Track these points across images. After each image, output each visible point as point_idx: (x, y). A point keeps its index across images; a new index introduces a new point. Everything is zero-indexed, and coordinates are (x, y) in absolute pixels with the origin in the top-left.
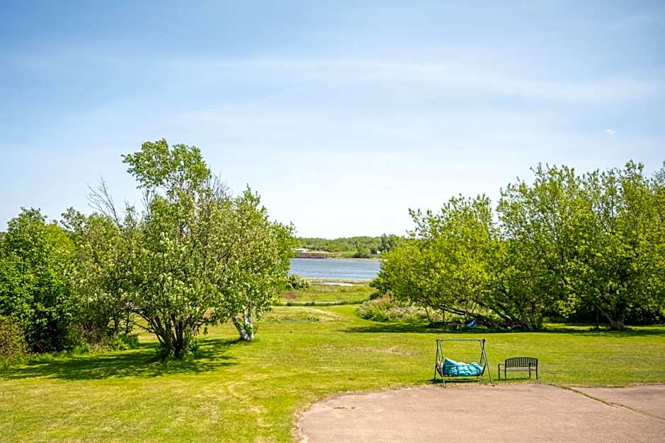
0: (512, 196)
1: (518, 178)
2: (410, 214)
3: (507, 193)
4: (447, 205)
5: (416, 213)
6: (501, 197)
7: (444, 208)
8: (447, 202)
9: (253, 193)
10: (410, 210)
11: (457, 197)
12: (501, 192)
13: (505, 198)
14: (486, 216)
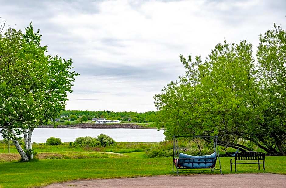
0: (270, 42)
1: (275, 24)
2: (181, 61)
3: (266, 39)
4: (215, 52)
5: (187, 60)
6: (260, 42)
7: (212, 55)
8: (214, 48)
9: (35, 32)
10: (181, 57)
11: (223, 44)
12: (261, 38)
13: (264, 44)
14: (248, 59)
